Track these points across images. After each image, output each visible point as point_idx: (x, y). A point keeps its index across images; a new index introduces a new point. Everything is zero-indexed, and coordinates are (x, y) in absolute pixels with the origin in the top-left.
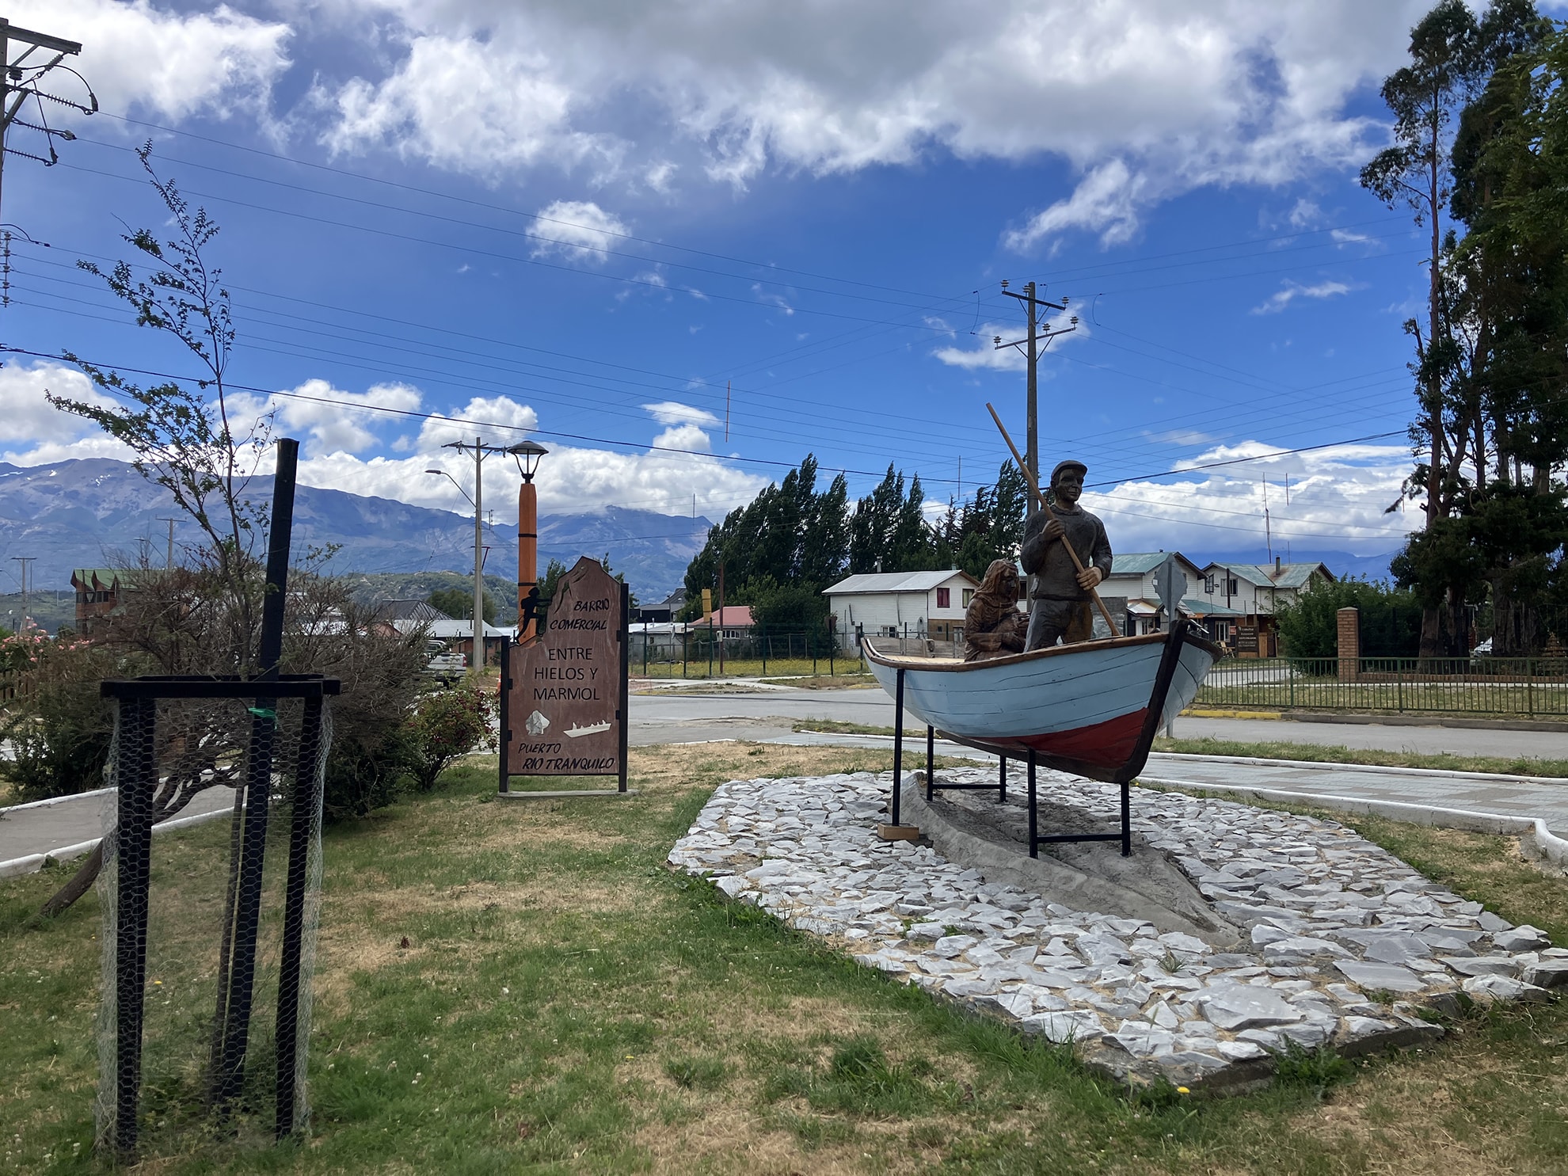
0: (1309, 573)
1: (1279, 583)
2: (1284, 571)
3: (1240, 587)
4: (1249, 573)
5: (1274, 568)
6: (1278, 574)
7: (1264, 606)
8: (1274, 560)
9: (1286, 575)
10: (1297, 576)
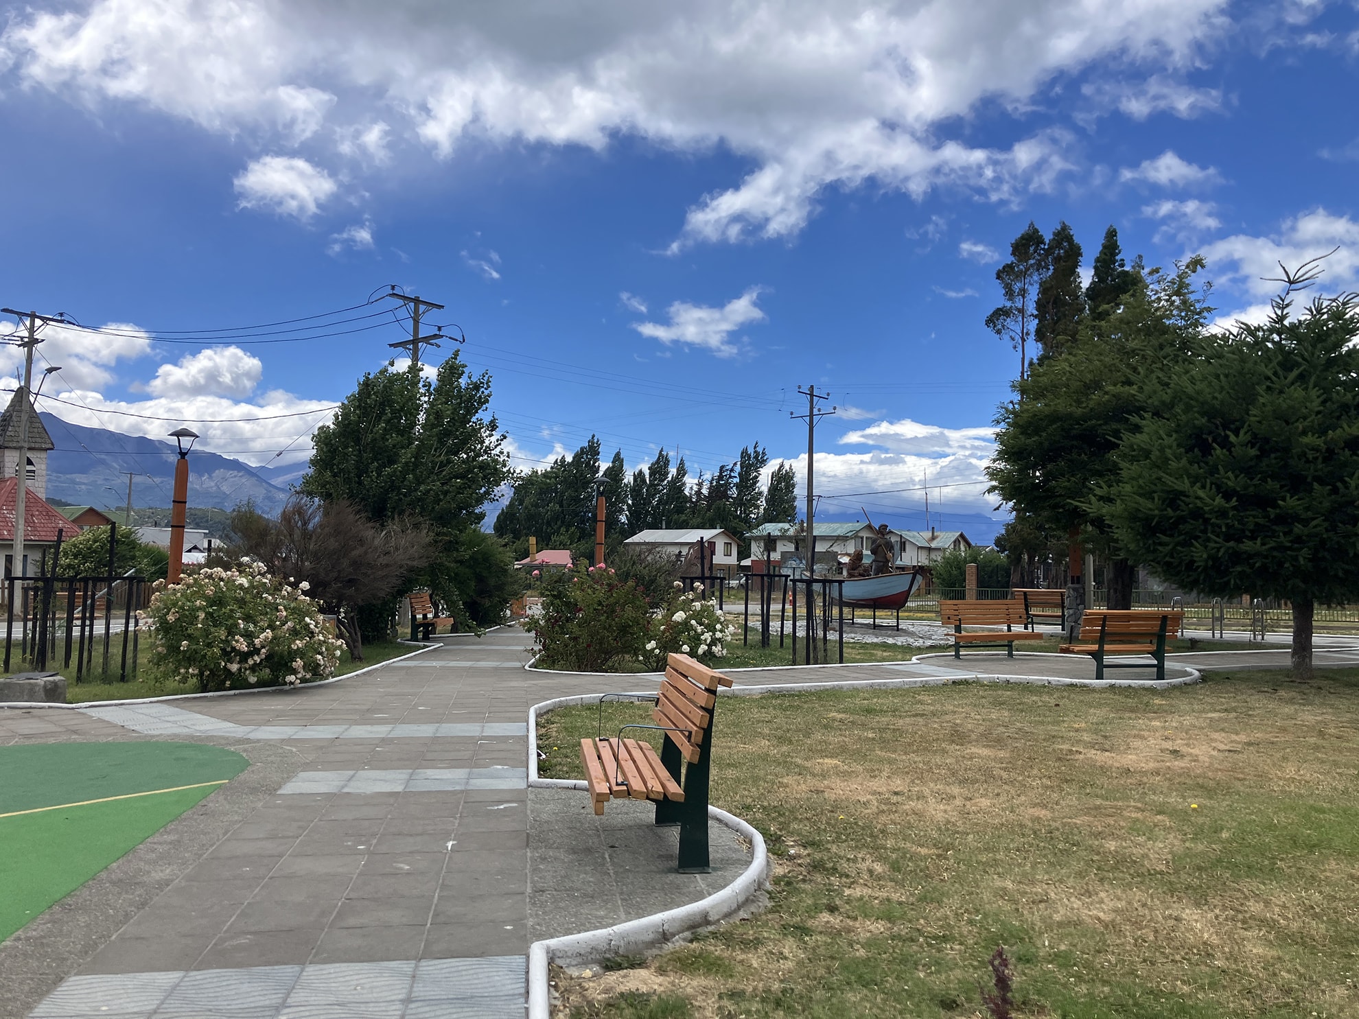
0: (953, 539)
1: (933, 545)
2: (937, 537)
3: (908, 546)
4: (914, 537)
5: (930, 534)
6: (933, 538)
7: (923, 560)
8: (930, 528)
9: (938, 539)
10: (946, 539)
